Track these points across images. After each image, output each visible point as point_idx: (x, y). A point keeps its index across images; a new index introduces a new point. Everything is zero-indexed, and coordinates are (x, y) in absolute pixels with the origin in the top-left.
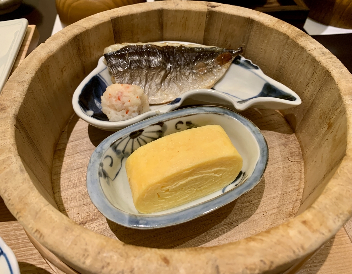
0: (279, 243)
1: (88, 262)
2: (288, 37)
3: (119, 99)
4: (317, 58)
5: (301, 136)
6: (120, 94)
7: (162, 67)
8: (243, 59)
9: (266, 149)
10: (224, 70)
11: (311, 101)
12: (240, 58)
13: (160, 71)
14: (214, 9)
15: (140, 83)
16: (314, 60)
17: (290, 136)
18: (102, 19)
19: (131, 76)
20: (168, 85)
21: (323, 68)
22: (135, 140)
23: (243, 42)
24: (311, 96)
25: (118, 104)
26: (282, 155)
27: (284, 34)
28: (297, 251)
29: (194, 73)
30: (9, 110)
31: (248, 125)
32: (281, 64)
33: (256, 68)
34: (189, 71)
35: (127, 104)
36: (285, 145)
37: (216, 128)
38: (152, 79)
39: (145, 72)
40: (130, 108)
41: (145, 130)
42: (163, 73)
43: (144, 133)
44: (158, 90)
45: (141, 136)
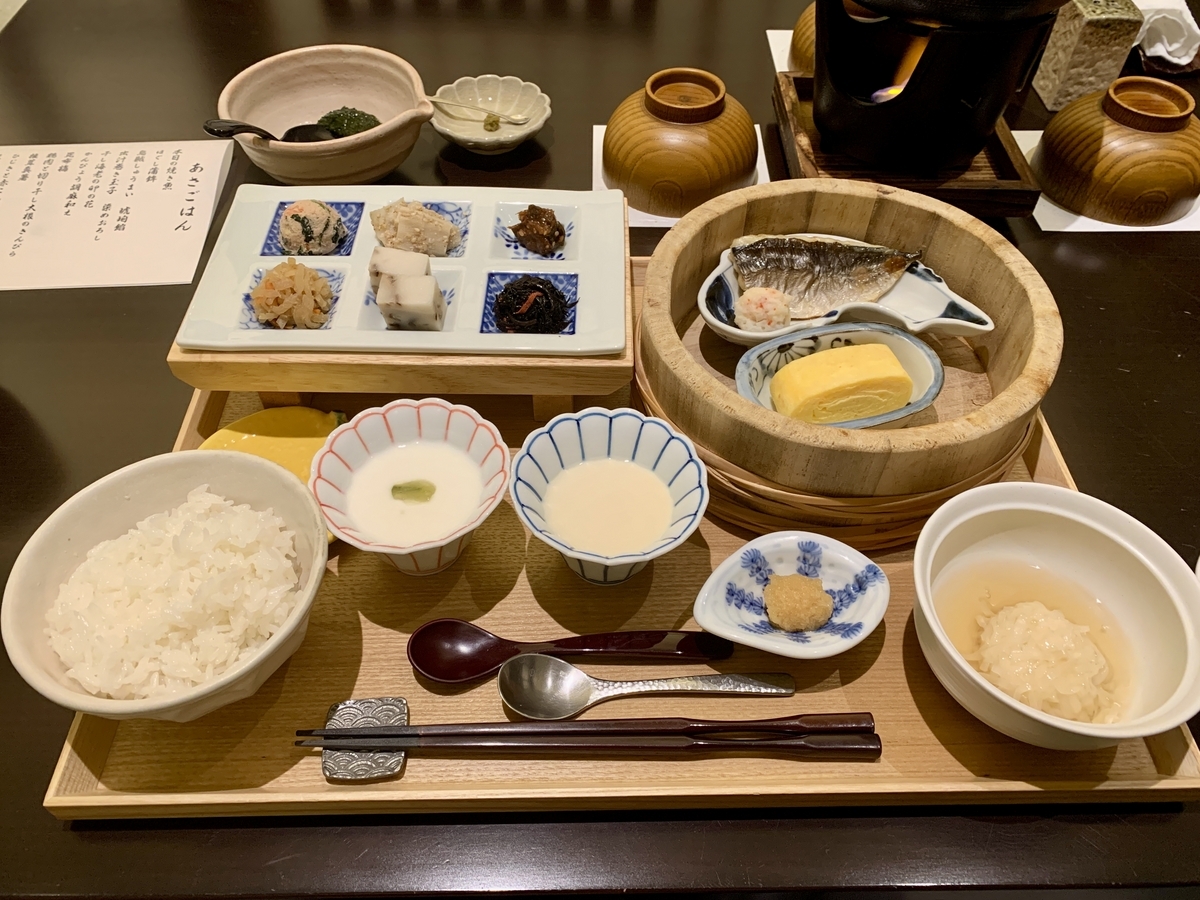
0: (943, 430)
1: (778, 429)
2: (984, 244)
3: (761, 306)
4: (1015, 274)
5: (992, 374)
6: (763, 300)
7: (808, 269)
8: (921, 267)
9: (941, 374)
10: (894, 280)
11: (1006, 327)
12: (917, 265)
13: (805, 276)
14: (886, 196)
15: (777, 288)
16: (1011, 275)
17: (978, 375)
18: (736, 202)
19: (766, 279)
20: (815, 294)
21: (1021, 286)
22: (783, 355)
23: (923, 243)
24: (1007, 321)
25: (759, 312)
26: (964, 397)
27: (979, 240)
28: (958, 438)
29: (851, 281)
30: (662, 306)
31: (922, 348)
32: (973, 277)
33: (939, 280)
34: (844, 278)
35: (771, 312)
36: (971, 386)
37: (883, 348)
38: (793, 285)
39: (785, 275)
40: (775, 318)
41: (796, 344)
42: (808, 278)
43: (793, 348)
44: (801, 300)
45: (790, 351)
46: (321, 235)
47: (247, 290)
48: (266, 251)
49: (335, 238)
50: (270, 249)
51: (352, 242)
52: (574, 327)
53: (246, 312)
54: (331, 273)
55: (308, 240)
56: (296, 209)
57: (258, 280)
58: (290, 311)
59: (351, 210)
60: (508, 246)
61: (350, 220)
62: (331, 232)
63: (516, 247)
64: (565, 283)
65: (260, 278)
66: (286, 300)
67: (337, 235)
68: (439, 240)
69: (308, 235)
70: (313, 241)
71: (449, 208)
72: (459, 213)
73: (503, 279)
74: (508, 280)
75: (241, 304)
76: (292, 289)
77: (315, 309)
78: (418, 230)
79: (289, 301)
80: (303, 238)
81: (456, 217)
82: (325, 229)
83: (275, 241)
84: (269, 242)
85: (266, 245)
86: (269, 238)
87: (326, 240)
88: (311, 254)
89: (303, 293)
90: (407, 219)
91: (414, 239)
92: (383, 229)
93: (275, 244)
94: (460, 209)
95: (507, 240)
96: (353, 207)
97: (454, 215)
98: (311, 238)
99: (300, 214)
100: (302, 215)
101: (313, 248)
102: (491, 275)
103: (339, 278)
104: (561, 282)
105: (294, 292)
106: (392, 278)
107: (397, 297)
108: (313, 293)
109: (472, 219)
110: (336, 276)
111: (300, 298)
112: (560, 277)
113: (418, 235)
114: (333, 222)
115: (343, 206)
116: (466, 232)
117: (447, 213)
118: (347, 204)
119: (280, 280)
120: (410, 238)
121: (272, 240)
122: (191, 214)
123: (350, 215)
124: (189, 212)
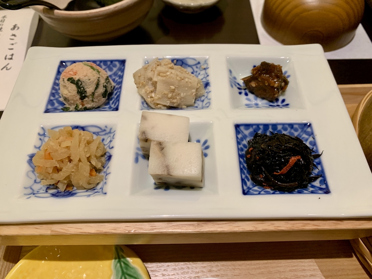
46: (93, 94)
47: (32, 151)
48: (50, 107)
49: (104, 95)
50: (53, 104)
51: (119, 97)
52: (324, 181)
53: (31, 174)
54: (103, 128)
55: (82, 98)
56: (71, 73)
57: (42, 137)
58: (68, 177)
59: (115, 66)
60: (240, 93)
61: (115, 74)
62: (101, 90)
63: (246, 94)
64: (300, 130)
65: (44, 135)
66: (64, 170)
67: (106, 91)
68: (189, 94)
69: (82, 94)
70: (86, 99)
71: (190, 62)
72: (198, 66)
73: (247, 129)
74: (251, 130)
75: (25, 167)
76: (69, 157)
77: (91, 170)
78: (173, 87)
79: (68, 169)
80: (78, 97)
81: (195, 69)
82: (96, 88)
83: (57, 96)
84: (52, 98)
85: (50, 102)
86: (52, 94)
87: (98, 97)
88: (86, 109)
89: (80, 161)
90: (164, 78)
91: (170, 95)
92: (144, 86)
93: (57, 99)
94: (199, 63)
95: (239, 89)
96: (117, 63)
97: (194, 67)
98: (85, 97)
99: (74, 77)
100: (76, 78)
101: (88, 103)
102: (237, 126)
103: (110, 132)
104: (296, 130)
105: (70, 161)
106: (160, 144)
107: (167, 167)
108: (89, 159)
109: (210, 71)
110: (108, 130)
111: (77, 166)
112: (295, 126)
113: (173, 91)
114: (102, 81)
115: (109, 63)
116: (207, 85)
117: (189, 66)
118: (112, 61)
119: (57, 151)
120: (167, 94)
121: (54, 96)
122: (11, 59)
123: (115, 69)
124: (10, 57)
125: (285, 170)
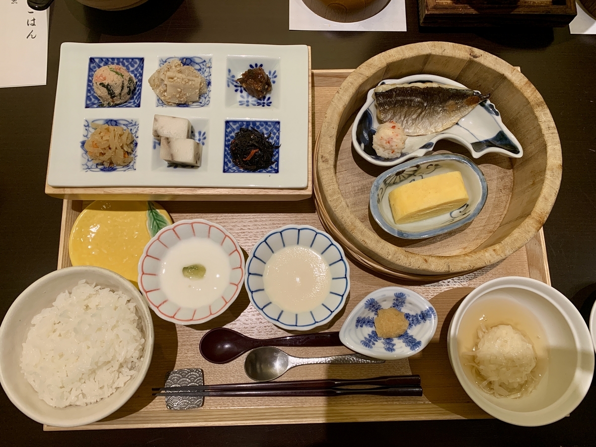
2: (529, 103)
3: (389, 143)
4: (543, 131)
6: (390, 140)
7: (420, 105)
8: (488, 102)
9: (486, 194)
10: (470, 109)
11: (530, 156)
12: (485, 101)
13: (418, 109)
14: (475, 59)
15: (400, 118)
16: (540, 130)
17: (508, 171)
18: (380, 66)
19: (394, 113)
20: (422, 120)
21: (544, 141)
22: (398, 176)
23: (493, 87)
24: (531, 153)
25: (388, 146)
26: (497, 187)
27: (527, 99)
28: (487, 263)
29: (445, 110)
30: (330, 161)
32: (518, 116)
33: (497, 114)
34: (440, 109)
35: (394, 147)
36: (502, 178)
38: (409, 115)
39: (406, 109)
40: (396, 150)
41: (406, 170)
42: (419, 111)
43: (405, 172)
44: (413, 124)
45: (402, 174)
46: (120, 94)
47: (82, 139)
48: (88, 102)
49: (129, 93)
50: (90, 100)
51: (140, 94)
52: (277, 165)
53: (84, 155)
54: (130, 121)
55: (112, 97)
56: (101, 78)
57: (87, 128)
58: (110, 159)
59: (136, 63)
60: (236, 91)
61: (137, 69)
62: (126, 90)
63: (241, 92)
64: (272, 126)
65: (88, 126)
66: (106, 154)
67: (130, 90)
68: (193, 93)
69: (112, 94)
70: (115, 98)
71: (198, 61)
72: (204, 63)
73: (234, 125)
74: (237, 125)
75: (80, 151)
76: (109, 146)
77: (124, 154)
78: (179, 90)
79: (109, 153)
80: (109, 97)
81: (202, 66)
82: (122, 90)
83: (92, 92)
84: (89, 94)
85: (88, 98)
86: (88, 91)
87: (124, 96)
88: (115, 106)
89: (116, 148)
90: (172, 83)
91: (178, 96)
92: (158, 86)
93: (92, 95)
94: (205, 61)
95: (236, 86)
96: (137, 60)
97: (201, 65)
98: (114, 97)
99: (103, 82)
100: (106, 83)
101: (117, 100)
102: (227, 122)
103: (135, 125)
104: (270, 126)
105: (110, 148)
107: (172, 155)
108: (122, 147)
109: (213, 71)
110: (134, 123)
111: (115, 152)
112: (269, 123)
113: (180, 93)
114: (126, 83)
115: (130, 60)
116: (209, 83)
117: (197, 64)
118: (133, 59)
119: (100, 143)
120: (176, 95)
121: (90, 93)
122: (34, 25)
123: (136, 66)
124: (32, 22)
125: (248, 158)
